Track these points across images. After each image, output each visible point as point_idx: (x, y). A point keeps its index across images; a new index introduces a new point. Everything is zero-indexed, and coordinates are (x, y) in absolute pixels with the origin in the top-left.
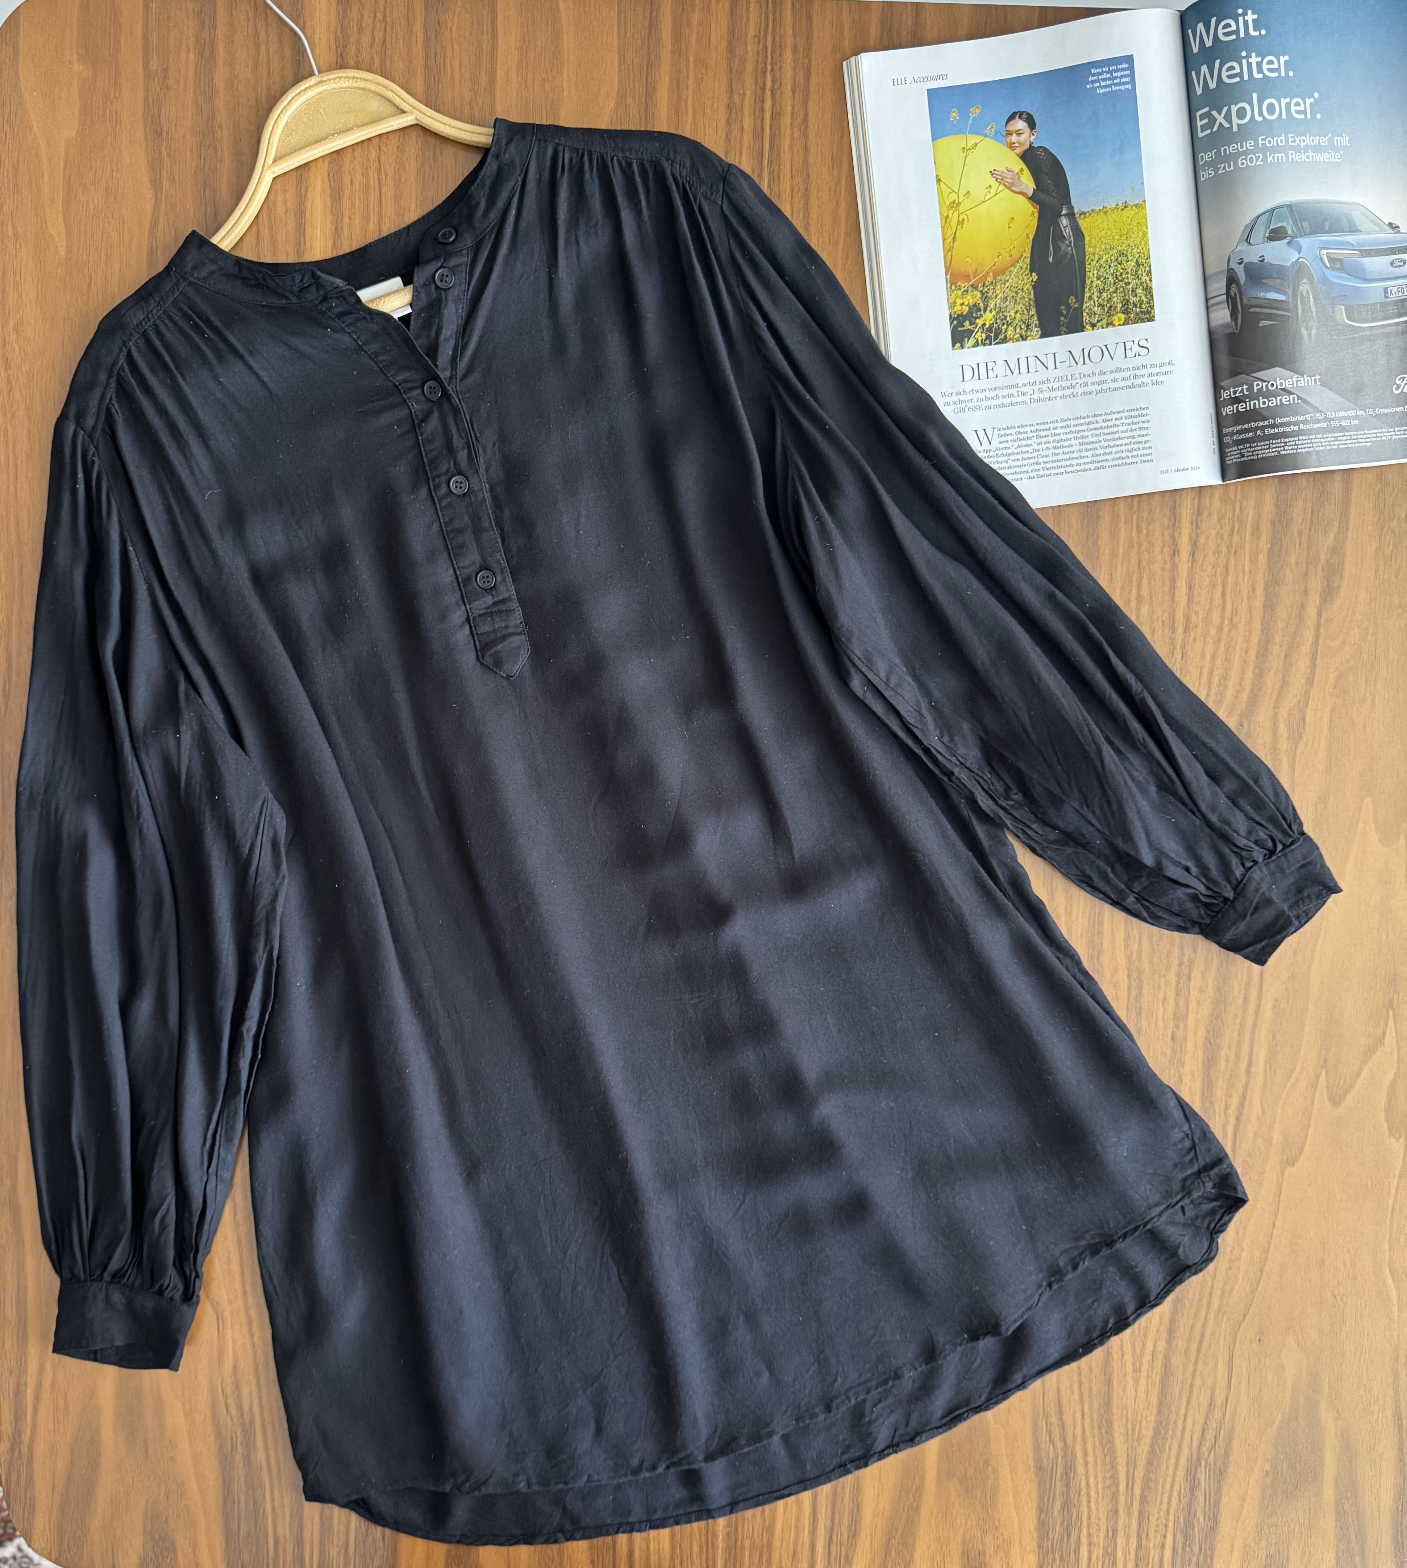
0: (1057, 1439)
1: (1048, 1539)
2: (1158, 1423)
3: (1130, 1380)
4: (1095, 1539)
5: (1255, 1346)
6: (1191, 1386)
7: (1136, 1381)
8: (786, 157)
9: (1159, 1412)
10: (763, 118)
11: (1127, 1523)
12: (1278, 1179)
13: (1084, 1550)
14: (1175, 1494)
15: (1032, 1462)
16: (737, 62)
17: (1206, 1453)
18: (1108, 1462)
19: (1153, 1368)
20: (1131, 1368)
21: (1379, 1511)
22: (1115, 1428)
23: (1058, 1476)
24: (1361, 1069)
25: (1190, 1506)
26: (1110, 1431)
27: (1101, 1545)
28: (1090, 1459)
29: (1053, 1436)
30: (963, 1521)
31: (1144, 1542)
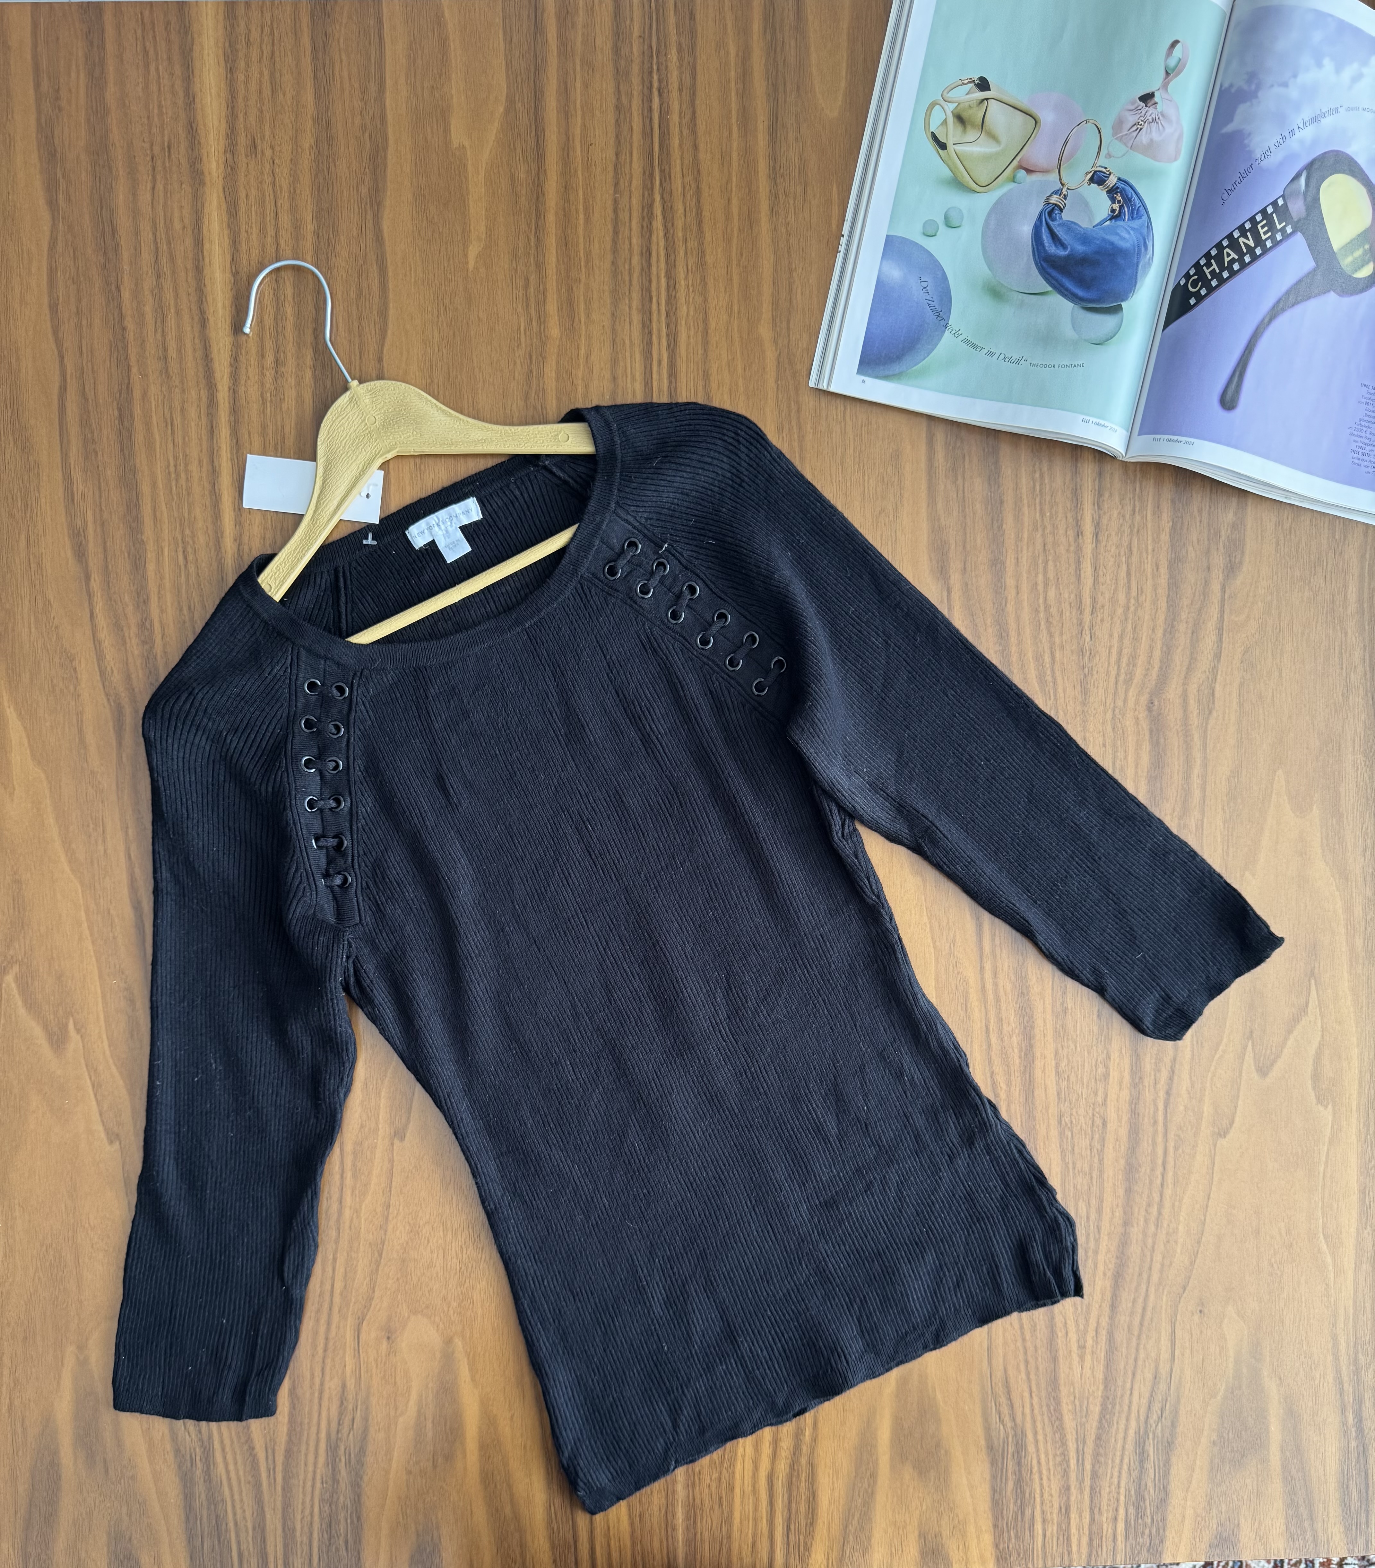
0: (1007, 1419)
1: (1003, 1517)
2: (1105, 1398)
3: (1075, 1357)
4: (1049, 1516)
5: (1196, 1318)
6: (1136, 1360)
7: (1082, 1358)
8: (676, 154)
9: (1106, 1387)
10: (651, 118)
11: (1079, 1498)
12: (1210, 1151)
13: (1039, 1527)
14: (1125, 1467)
15: (983, 1442)
16: (623, 63)
17: (1154, 1425)
18: (1058, 1439)
19: (1097, 1343)
20: (1076, 1345)
21: (1325, 1475)
22: (1064, 1405)
23: (1010, 1456)
24: (1286, 1039)
25: (1140, 1479)
26: (1058, 1410)
27: (1055, 1521)
28: (1040, 1437)
29: (1002, 1416)
30: (919, 1504)
31: (1097, 1517)
